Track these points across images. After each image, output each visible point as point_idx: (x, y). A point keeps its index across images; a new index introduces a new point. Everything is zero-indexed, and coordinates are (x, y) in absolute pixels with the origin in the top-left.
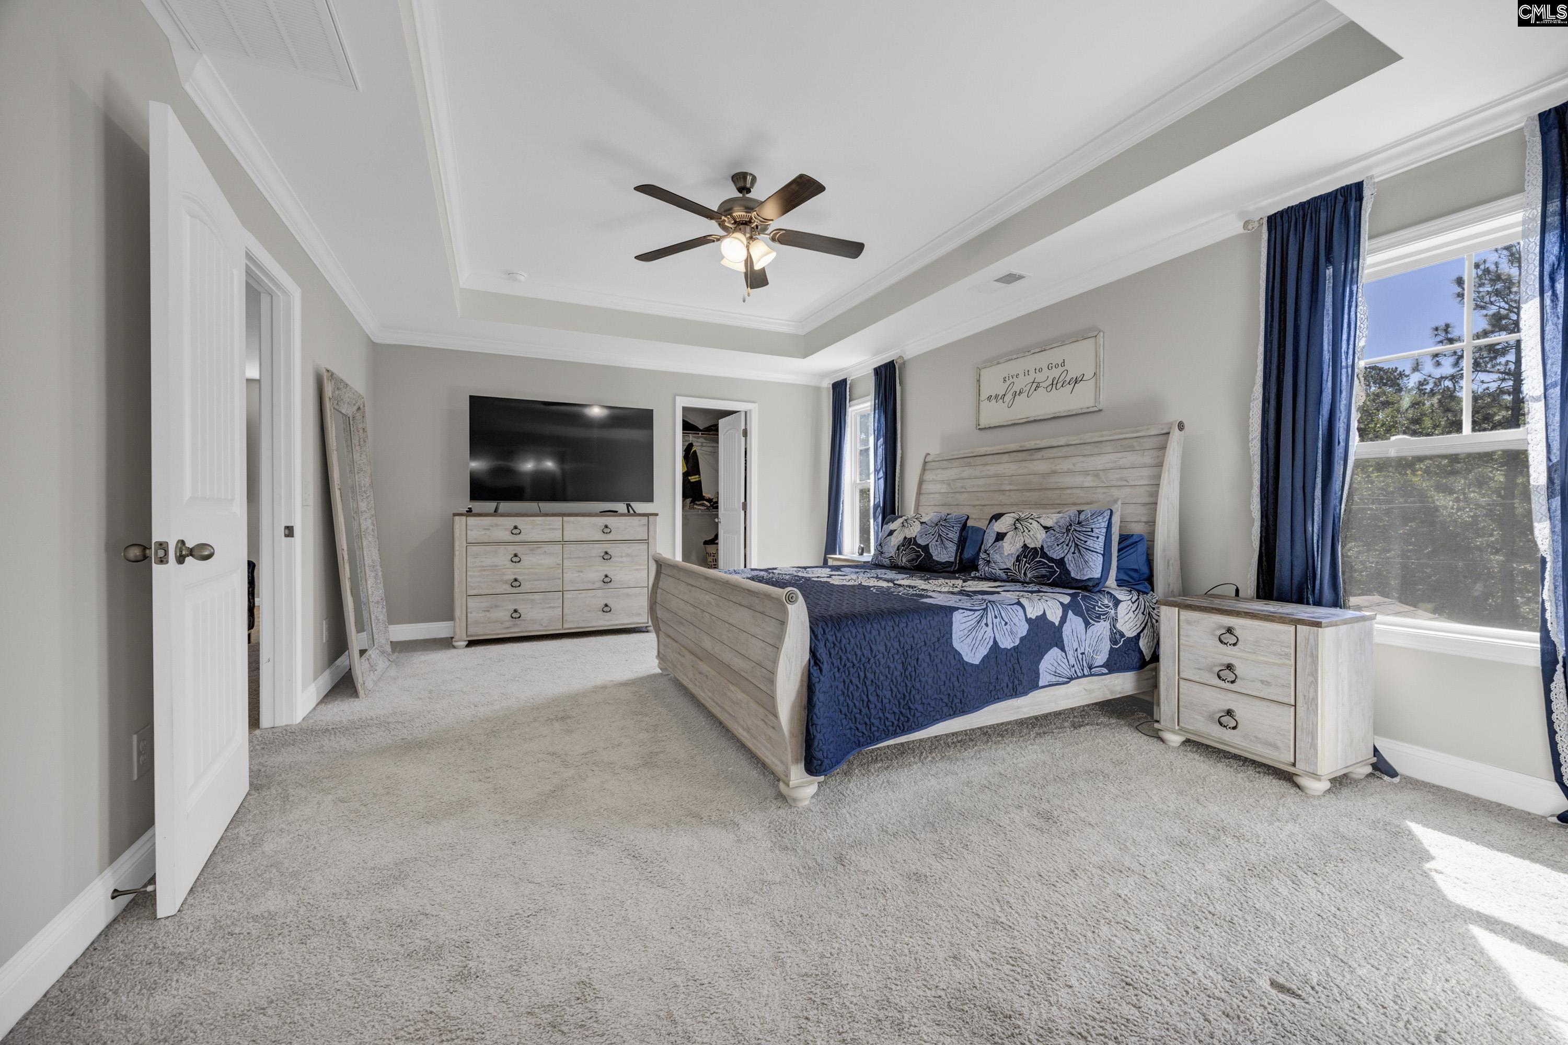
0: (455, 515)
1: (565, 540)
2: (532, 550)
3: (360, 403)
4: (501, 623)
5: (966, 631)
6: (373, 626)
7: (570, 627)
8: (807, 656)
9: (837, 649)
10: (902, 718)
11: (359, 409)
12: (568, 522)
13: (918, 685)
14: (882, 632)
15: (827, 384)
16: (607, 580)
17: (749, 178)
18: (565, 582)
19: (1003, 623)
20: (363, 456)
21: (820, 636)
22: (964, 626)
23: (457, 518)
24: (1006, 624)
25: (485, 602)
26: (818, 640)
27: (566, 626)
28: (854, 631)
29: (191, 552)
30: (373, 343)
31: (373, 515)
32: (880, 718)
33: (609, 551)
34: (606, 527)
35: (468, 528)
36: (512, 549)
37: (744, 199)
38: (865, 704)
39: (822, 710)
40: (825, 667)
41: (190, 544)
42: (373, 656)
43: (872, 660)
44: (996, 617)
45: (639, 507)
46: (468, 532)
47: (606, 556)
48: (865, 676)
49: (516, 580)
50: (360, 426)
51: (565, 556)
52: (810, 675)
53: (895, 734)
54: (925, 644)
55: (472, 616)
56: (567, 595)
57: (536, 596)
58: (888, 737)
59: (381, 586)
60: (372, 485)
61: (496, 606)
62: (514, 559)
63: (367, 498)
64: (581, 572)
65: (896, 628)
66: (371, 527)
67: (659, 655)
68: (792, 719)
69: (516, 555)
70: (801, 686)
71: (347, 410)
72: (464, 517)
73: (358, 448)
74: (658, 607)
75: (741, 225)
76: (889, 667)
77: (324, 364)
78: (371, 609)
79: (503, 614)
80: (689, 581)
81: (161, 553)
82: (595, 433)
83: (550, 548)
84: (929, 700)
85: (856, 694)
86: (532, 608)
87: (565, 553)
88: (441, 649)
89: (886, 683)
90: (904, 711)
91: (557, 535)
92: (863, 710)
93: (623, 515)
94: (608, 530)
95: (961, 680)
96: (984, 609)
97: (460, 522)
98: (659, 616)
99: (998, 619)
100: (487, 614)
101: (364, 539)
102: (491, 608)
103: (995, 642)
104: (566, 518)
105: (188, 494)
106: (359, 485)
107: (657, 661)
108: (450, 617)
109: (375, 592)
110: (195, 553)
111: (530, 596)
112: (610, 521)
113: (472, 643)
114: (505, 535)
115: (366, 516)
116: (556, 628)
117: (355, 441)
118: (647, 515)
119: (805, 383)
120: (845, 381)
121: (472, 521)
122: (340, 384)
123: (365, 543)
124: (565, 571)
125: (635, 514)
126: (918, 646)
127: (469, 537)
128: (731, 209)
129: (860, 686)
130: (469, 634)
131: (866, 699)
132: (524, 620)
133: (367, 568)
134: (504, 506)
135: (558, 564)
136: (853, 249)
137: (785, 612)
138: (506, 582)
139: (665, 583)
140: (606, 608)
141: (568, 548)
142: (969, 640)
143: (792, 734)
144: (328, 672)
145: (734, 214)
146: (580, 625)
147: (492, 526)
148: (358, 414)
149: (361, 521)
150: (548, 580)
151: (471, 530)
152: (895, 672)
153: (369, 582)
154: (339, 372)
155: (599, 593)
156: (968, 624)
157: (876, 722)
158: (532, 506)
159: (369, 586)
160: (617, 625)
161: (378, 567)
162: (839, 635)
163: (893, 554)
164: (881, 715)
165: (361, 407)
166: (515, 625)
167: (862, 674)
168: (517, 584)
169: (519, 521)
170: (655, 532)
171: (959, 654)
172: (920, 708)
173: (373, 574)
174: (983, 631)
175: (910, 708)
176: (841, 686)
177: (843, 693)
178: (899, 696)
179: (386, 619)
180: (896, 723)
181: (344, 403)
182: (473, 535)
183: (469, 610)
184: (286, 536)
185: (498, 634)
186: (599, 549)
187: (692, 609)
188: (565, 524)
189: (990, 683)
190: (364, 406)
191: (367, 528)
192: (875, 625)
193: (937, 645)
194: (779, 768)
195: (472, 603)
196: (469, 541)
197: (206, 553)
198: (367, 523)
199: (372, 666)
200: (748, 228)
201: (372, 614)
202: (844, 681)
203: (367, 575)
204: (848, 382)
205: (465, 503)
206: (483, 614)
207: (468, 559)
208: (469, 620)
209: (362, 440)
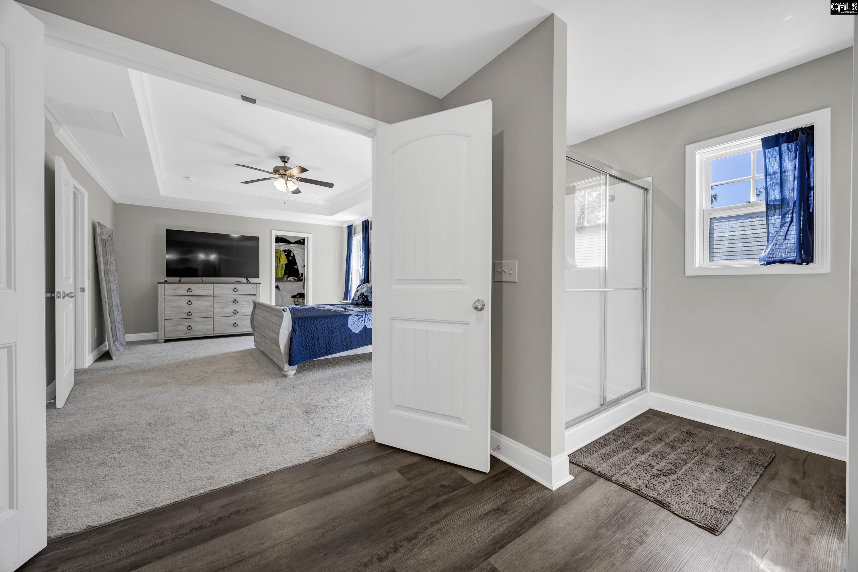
0: (159, 283)
1: (214, 294)
2: (198, 299)
3: (110, 233)
4: (182, 332)
5: (354, 322)
6: (117, 332)
7: (217, 333)
8: (291, 329)
9: (303, 327)
10: (327, 350)
11: (110, 236)
12: (216, 286)
13: (334, 339)
14: (320, 322)
15: (346, 226)
16: (235, 312)
17: (286, 158)
18: (214, 313)
19: (369, 320)
20: (112, 257)
21: (296, 323)
22: (353, 320)
23: (159, 284)
24: (370, 320)
25: (174, 322)
26: (295, 324)
27: (215, 333)
28: (310, 322)
29: (67, 295)
30: (115, 203)
31: (116, 283)
32: (319, 350)
33: (237, 299)
34: (235, 289)
35: (165, 289)
36: (188, 299)
37: (285, 166)
38: (313, 345)
39: (295, 346)
40: (297, 332)
41: (67, 292)
42: (117, 345)
43: (316, 331)
44: (366, 318)
45: (252, 280)
46: (165, 291)
47: (235, 302)
48: (314, 336)
49: (189, 312)
50: (111, 243)
51: (214, 302)
52: (291, 334)
53: (325, 355)
54: (337, 326)
55: (167, 329)
56: (215, 319)
57: (200, 320)
58: (322, 356)
59: (121, 315)
60: (116, 270)
61: (179, 324)
62: (189, 303)
63: (114, 275)
64: (223, 308)
65: (326, 321)
66: (116, 289)
67: (255, 341)
68: (285, 349)
69: (190, 301)
70: (288, 338)
71: (105, 237)
72: (163, 284)
73: (109, 253)
74: (254, 321)
75: (283, 175)
76: (323, 333)
77: (97, 220)
78: (116, 325)
79: (183, 327)
80: (264, 309)
81: (59, 295)
82: (235, 244)
83: (207, 298)
84: (338, 344)
85: (310, 342)
86: (198, 325)
87: (214, 300)
88: (152, 344)
89: (322, 339)
90: (328, 348)
91: (211, 292)
92: (312, 347)
93: (244, 283)
94: (236, 290)
95: (351, 338)
96: (362, 315)
97: (161, 287)
98: (255, 324)
99: (367, 319)
100: (175, 327)
101: (112, 294)
102: (177, 325)
103: (365, 326)
104: (214, 285)
105: (64, 277)
106: (110, 270)
107: (254, 343)
108: (156, 330)
109: (118, 318)
110: (69, 295)
111: (197, 320)
112: (238, 286)
113: (167, 341)
114: (185, 292)
115: (113, 283)
116: (210, 334)
117: (108, 250)
118: (256, 283)
119: (337, 226)
120: (352, 225)
121: (167, 286)
122: (102, 227)
123: (113, 296)
124: (214, 308)
125: (250, 283)
126: (334, 327)
127: (165, 293)
128: (279, 170)
129: (311, 339)
130: (165, 337)
131: (313, 343)
132: (194, 330)
133: (114, 307)
134: (183, 279)
135: (211, 305)
136: (330, 185)
137: (283, 315)
138: (185, 313)
139: (257, 311)
140: (235, 325)
141: (215, 298)
142: (355, 325)
143: (285, 354)
144: (96, 351)
145: (280, 172)
146: (222, 332)
147: (177, 288)
148: (109, 238)
149: (111, 286)
150: (206, 312)
151: (167, 290)
152: (325, 335)
153: (115, 313)
154: (102, 223)
155: (232, 318)
156: (355, 320)
157: (318, 351)
158: (199, 279)
159: (115, 315)
160: (240, 332)
161: (119, 306)
162: (304, 323)
163: (357, 299)
164: (319, 348)
165: (111, 235)
166: (189, 333)
167: (312, 335)
168: (190, 314)
169: (191, 286)
170: (260, 291)
171: (351, 330)
172: (334, 346)
173: (117, 310)
174: (360, 322)
175: (330, 347)
176: (304, 339)
177: (305, 341)
178: (326, 343)
179: (123, 329)
180: (325, 351)
181: (104, 234)
182: (168, 292)
183: (166, 326)
184: (81, 292)
185: (180, 337)
186: (232, 299)
187: (263, 319)
188: (214, 288)
189: (363, 339)
190: (112, 234)
191: (114, 289)
192: (318, 320)
193: (342, 327)
194: (280, 364)
195: (167, 323)
196: (165, 295)
197: (73, 295)
198: (114, 287)
199: (117, 349)
200: (286, 177)
201: (116, 327)
202: (305, 338)
203: (114, 310)
204: (353, 226)
205: (164, 278)
206: (173, 328)
207: (165, 303)
208: (165, 330)
209: (111, 250)
